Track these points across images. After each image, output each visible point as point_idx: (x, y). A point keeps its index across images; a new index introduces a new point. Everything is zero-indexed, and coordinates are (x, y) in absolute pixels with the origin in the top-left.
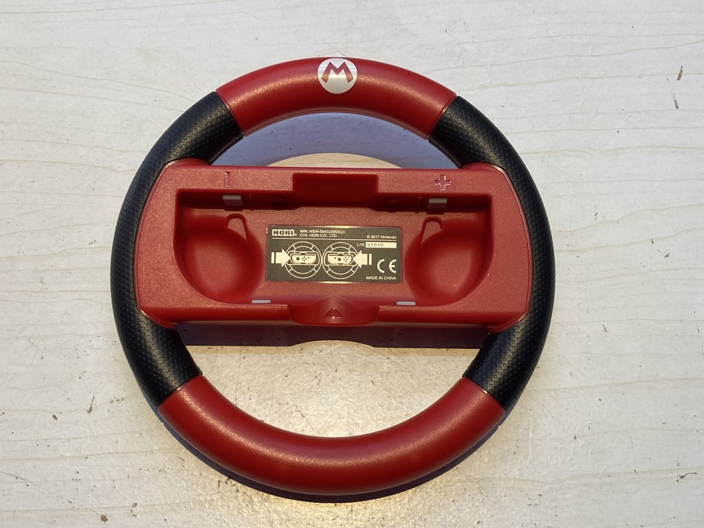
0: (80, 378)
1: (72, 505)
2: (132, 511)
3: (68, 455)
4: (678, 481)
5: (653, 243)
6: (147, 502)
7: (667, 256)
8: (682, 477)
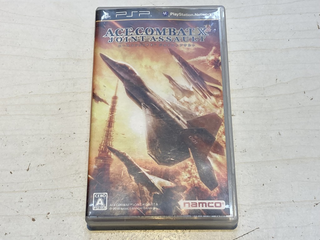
0: (24, 155)
1: (19, 213)
2: (47, 216)
3: (17, 190)
4: (314, 206)
5: (305, 93)
6: (54, 212)
7: (312, 99)
8: (317, 204)
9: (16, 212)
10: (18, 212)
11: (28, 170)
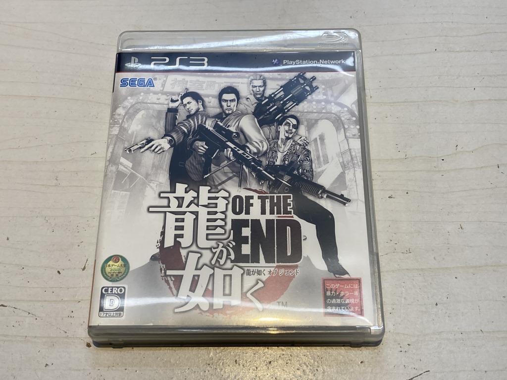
9: (62, 332)
10: (66, 332)
11: (84, 269)
